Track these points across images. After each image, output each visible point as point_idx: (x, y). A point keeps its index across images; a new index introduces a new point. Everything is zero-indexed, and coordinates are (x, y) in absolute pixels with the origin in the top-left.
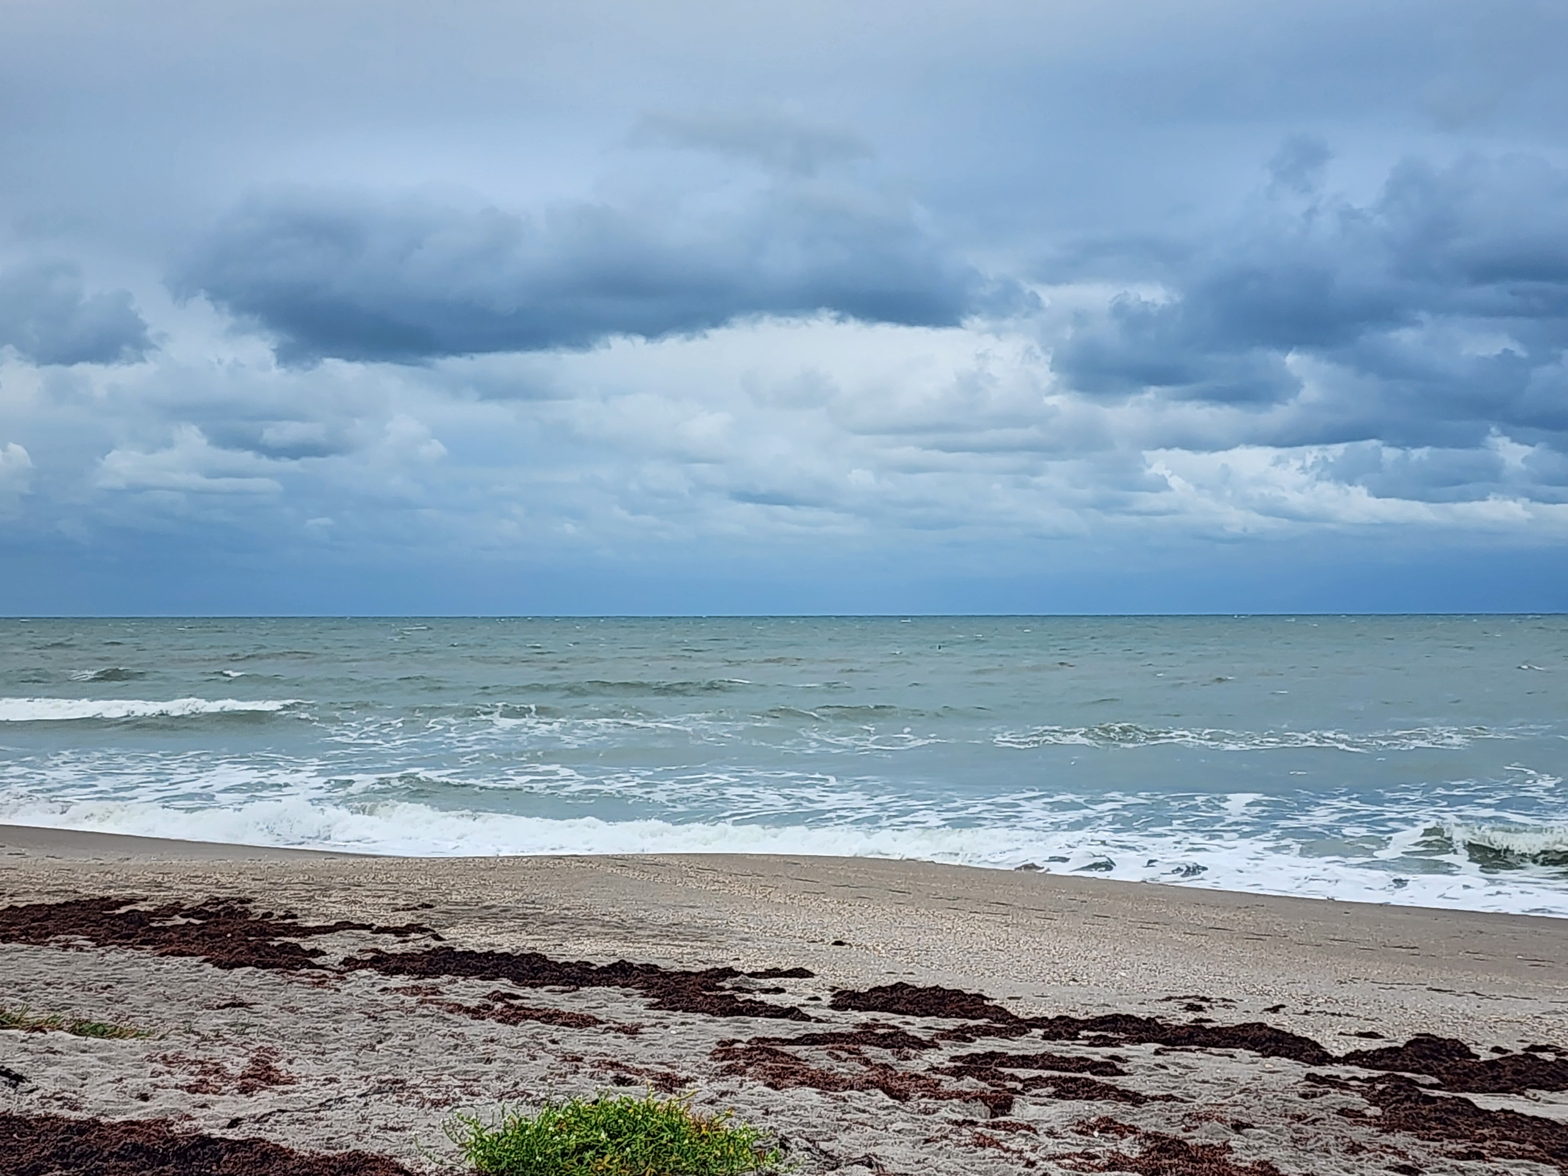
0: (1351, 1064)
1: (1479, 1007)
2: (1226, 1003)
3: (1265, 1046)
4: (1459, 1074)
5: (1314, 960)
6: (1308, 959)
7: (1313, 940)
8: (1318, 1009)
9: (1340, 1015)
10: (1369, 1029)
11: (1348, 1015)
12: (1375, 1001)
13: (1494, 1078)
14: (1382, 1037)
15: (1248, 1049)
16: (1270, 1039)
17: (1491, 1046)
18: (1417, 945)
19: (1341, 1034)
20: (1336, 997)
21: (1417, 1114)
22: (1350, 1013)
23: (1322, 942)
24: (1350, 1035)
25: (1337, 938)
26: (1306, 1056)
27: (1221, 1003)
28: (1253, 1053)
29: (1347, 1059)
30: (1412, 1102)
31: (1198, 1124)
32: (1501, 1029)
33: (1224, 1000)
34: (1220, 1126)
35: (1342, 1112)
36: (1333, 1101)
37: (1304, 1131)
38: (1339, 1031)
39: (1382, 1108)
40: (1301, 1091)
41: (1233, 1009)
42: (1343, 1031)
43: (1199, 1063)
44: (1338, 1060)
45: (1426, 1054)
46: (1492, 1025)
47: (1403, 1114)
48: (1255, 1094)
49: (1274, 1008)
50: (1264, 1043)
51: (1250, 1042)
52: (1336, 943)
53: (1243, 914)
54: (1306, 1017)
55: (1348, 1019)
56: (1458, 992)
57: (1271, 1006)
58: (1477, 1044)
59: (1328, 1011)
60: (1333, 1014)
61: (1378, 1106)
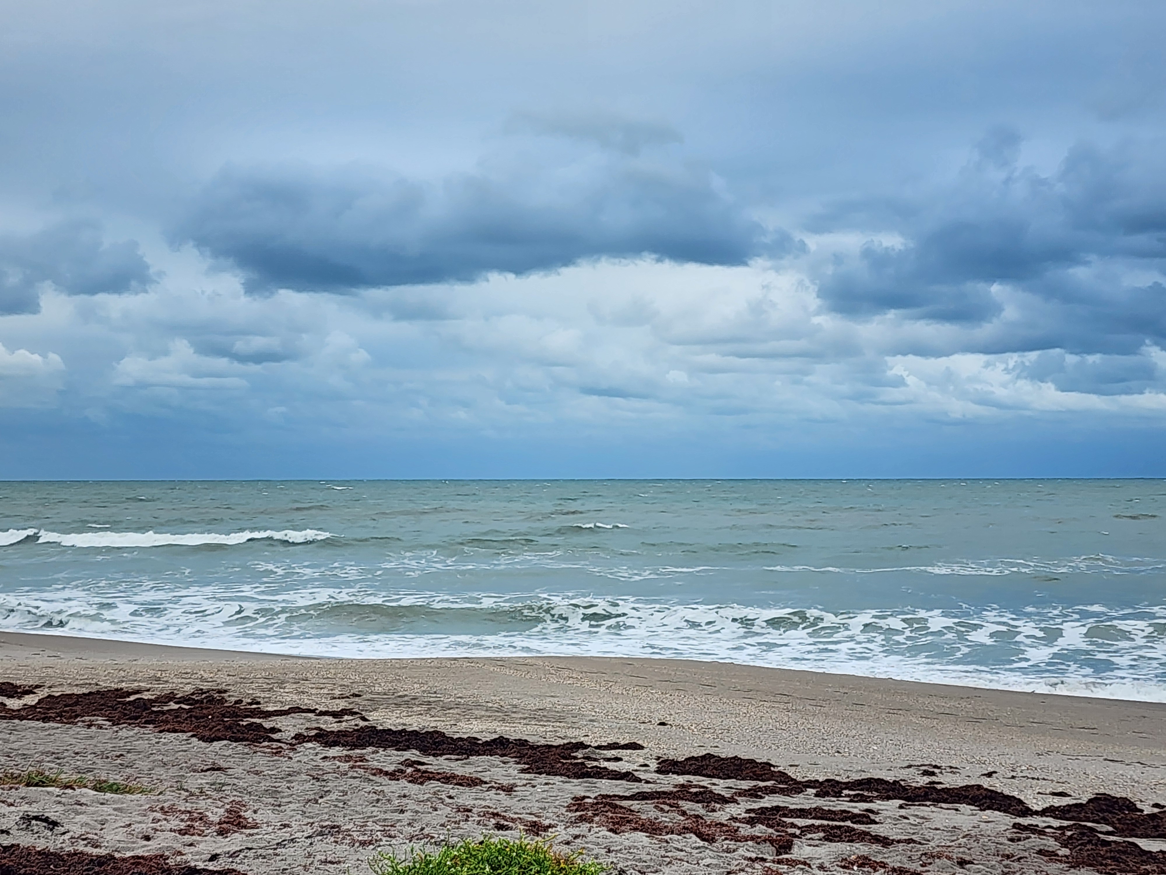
0: (1047, 816)
1: (1142, 773)
2: (952, 770)
3: (982, 802)
4: (1128, 824)
5: (1018, 737)
6: (1014, 737)
7: (1017, 723)
8: (1022, 774)
9: (1038, 779)
10: (1060, 790)
11: (1044, 779)
12: (1064, 769)
13: (1155, 827)
14: (1070, 796)
15: (969, 804)
16: (985, 797)
17: (1152, 803)
18: (1096, 726)
19: (1039, 793)
20: (1035, 766)
21: (1097, 854)
22: (1046, 778)
23: (1024, 724)
24: (1046, 794)
25: (1035, 721)
26: (1013, 810)
27: (949, 770)
28: (973, 807)
29: (1044, 813)
30: (1093, 845)
31: (932, 861)
32: (1160, 790)
33: (951, 767)
34: (949, 862)
35: (1040, 852)
36: (1034, 844)
37: (1011, 866)
38: (1037, 791)
39: (1070, 849)
40: (1009, 836)
41: (958, 775)
42: (1040, 791)
43: (932, 815)
44: (1037, 813)
45: (1103, 809)
46: (1153, 787)
47: (1086, 854)
48: (974, 839)
49: (989, 773)
50: (981, 800)
51: (971, 799)
52: (1035, 725)
53: (965, 703)
54: (1013, 780)
55: (1044, 782)
56: (1127, 762)
57: (986, 772)
58: (1141, 801)
59: (1029, 776)
60: (1033, 778)
61: (1067, 847)
